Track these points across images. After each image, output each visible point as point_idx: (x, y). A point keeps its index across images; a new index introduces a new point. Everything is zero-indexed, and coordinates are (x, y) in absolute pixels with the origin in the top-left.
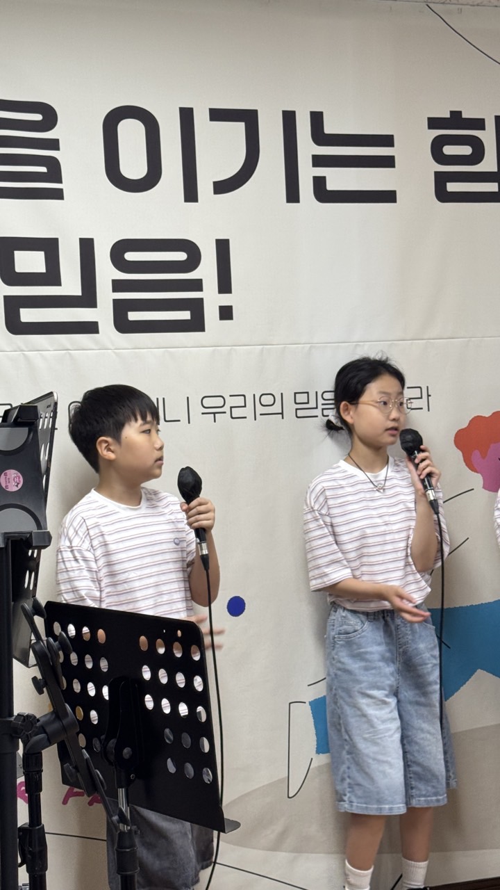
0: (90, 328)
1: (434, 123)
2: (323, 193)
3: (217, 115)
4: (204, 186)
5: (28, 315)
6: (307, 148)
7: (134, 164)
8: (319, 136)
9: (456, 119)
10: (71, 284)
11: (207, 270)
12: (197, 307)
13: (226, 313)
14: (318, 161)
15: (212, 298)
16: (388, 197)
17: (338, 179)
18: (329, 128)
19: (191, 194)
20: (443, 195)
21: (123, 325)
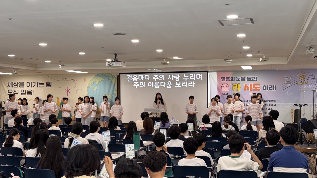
0: (25, 95)
1: (46, 82)
2: (39, 87)
3: (33, 82)
4: (32, 86)
5: (22, 94)
6: (38, 84)
7: (28, 85)
8: (39, 83)
9: (48, 82)
10: (24, 92)
11: (32, 92)
12: (31, 94)
13: (33, 94)
14: (39, 85)
15: (32, 93)
16: (43, 87)
17: (40, 86)
18: (40, 83)
19: (31, 87)
20: (47, 87)
21: (27, 95)
